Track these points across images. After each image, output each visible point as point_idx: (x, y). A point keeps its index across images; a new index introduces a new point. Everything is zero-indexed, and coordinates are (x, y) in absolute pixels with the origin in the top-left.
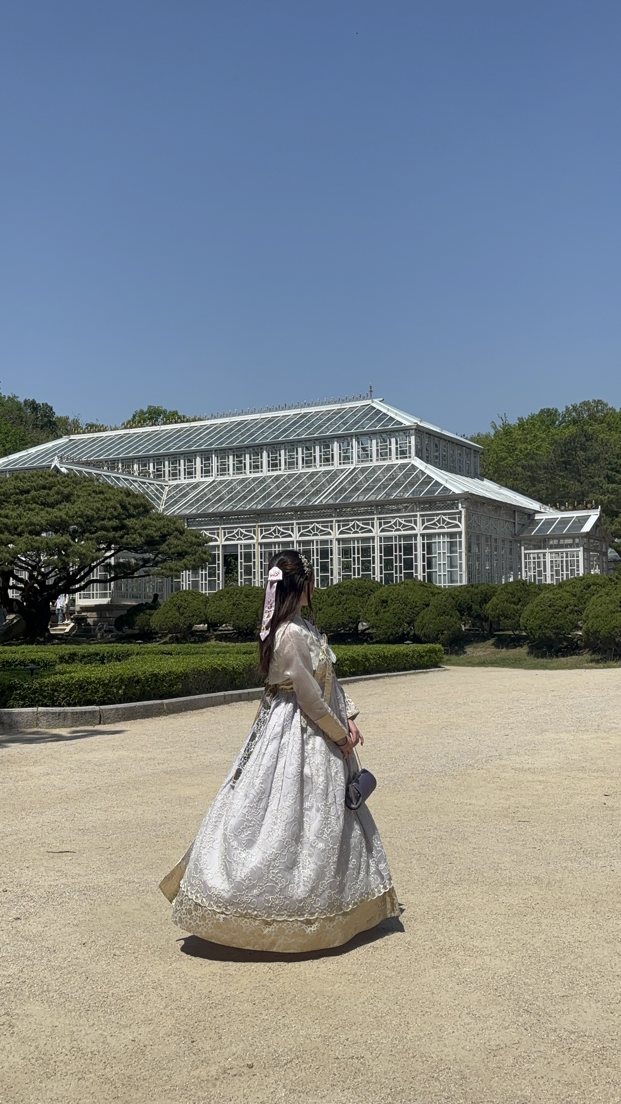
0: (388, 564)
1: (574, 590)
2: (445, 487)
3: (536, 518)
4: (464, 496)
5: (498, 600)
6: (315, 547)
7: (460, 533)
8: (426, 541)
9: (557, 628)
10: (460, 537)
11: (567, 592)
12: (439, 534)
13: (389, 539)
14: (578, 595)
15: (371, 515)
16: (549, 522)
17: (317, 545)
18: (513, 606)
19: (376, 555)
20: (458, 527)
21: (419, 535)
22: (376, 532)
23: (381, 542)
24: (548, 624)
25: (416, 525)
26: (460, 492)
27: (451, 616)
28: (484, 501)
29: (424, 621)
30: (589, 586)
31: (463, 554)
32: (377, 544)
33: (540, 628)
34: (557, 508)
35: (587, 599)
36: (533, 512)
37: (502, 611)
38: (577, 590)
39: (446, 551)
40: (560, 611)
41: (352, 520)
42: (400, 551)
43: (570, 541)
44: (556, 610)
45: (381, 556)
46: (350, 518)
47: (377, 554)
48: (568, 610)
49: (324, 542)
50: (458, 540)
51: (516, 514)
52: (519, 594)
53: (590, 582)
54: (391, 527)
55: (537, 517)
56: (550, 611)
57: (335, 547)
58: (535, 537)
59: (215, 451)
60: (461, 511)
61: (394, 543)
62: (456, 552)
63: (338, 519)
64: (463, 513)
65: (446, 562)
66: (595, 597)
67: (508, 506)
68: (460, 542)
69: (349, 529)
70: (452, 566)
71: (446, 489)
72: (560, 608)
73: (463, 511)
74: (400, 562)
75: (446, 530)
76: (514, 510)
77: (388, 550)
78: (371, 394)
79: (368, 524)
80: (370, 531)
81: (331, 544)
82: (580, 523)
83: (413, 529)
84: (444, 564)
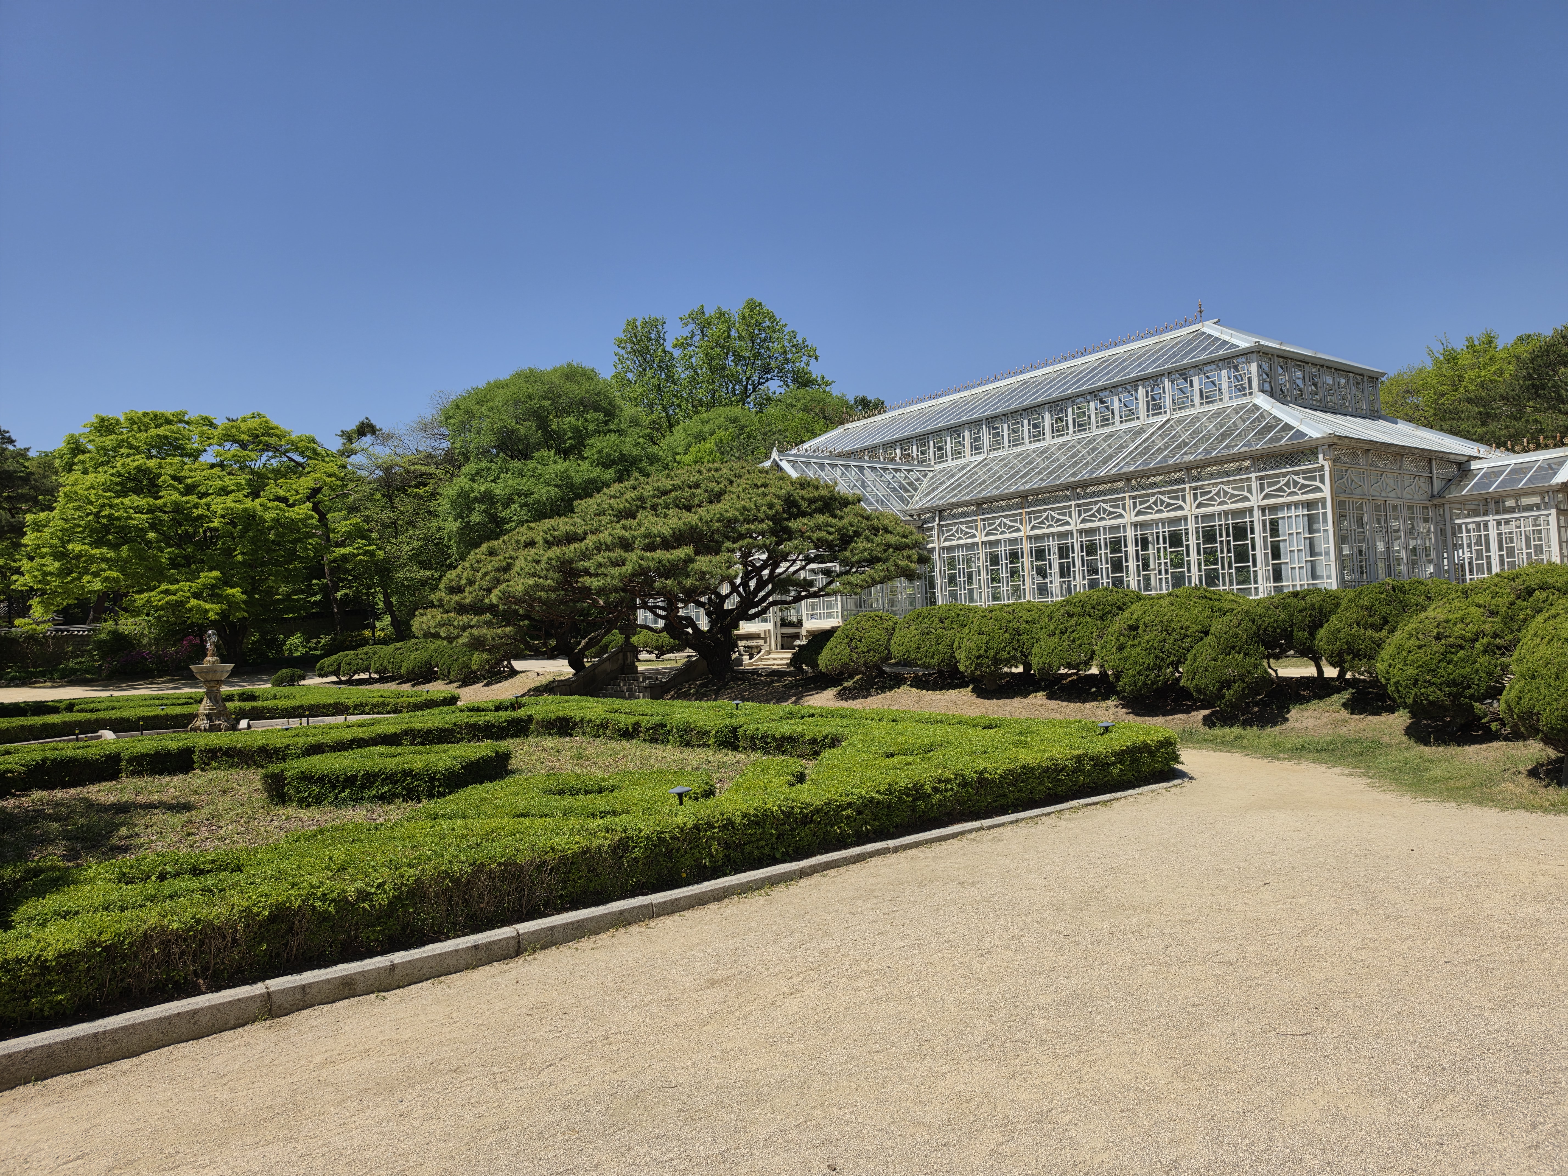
0: (1210, 556)
1: (1493, 602)
2: (1298, 430)
3: (1472, 468)
4: (1325, 441)
5: (1341, 621)
6: (1102, 537)
7: (1323, 501)
8: (1267, 517)
9: (1453, 683)
10: (1324, 507)
11: (1479, 606)
12: (1288, 505)
13: (1210, 517)
14: (1503, 610)
15: (1181, 484)
16: (1494, 473)
17: (1105, 534)
18: (1369, 632)
19: (1190, 542)
20: (1321, 490)
21: (1256, 509)
22: (1189, 509)
23: (1197, 523)
24: (1434, 676)
25: (1251, 494)
26: (1319, 436)
27: (1246, 654)
28: (1367, 447)
29: (1196, 664)
30: (1530, 592)
31: (1331, 533)
32: (1191, 526)
33: (1416, 683)
34: (1508, 450)
35: (1524, 621)
36: (1466, 459)
37: (1347, 643)
38: (1502, 602)
39: (1301, 530)
40: (1462, 648)
41: (1153, 495)
42: (1228, 535)
43: (1536, 500)
44: (1452, 646)
45: (1198, 544)
46: (1150, 491)
47: (1193, 542)
48: (1478, 645)
49: (1115, 529)
50: (1320, 511)
51: (1434, 463)
52: (1383, 610)
53: (1532, 582)
54: (1212, 499)
55: (1474, 465)
56: (1439, 647)
57: (1130, 534)
58: (1468, 498)
59: (987, 419)
60: (1323, 466)
61: (1217, 523)
62: (1318, 531)
63: (1132, 494)
64: (1327, 468)
65: (1302, 548)
66: (1540, 618)
67: (1416, 451)
68: (1325, 514)
69: (1150, 507)
70: (1312, 553)
71: (1300, 434)
72: (1460, 641)
73: (1327, 465)
74: (1229, 551)
75: (1300, 498)
76: (1429, 457)
77: (1209, 536)
78: (1201, 316)
79: (1177, 498)
80: (1181, 508)
81: (1125, 531)
82: (1552, 469)
83: (1246, 499)
84: (1298, 550)
